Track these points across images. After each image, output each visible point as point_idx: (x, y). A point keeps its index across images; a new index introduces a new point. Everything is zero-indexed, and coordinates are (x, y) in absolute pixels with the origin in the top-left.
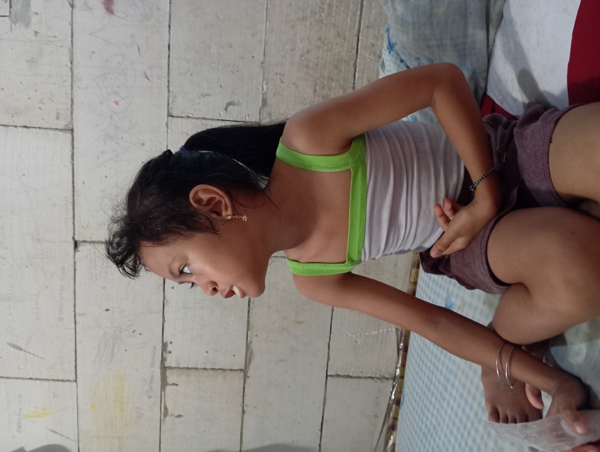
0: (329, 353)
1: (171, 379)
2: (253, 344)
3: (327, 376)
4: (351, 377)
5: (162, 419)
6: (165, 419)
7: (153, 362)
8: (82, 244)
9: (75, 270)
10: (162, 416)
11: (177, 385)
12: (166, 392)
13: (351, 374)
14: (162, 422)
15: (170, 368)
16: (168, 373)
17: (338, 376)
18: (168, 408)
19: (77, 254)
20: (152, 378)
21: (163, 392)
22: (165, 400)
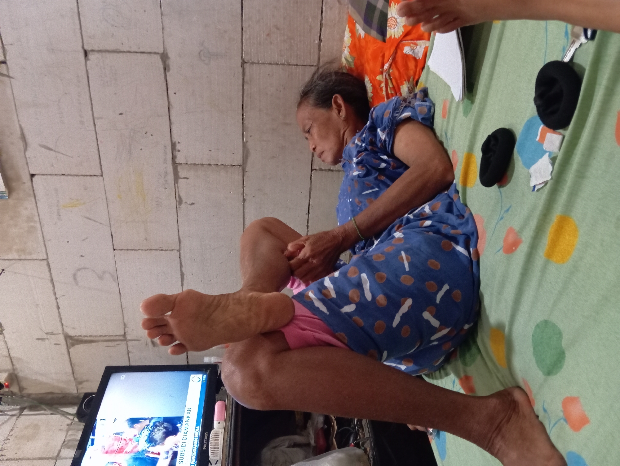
1: (182, 174)
2: (248, 143)
3: (312, 170)
4: (333, 170)
5: (178, 207)
6: (181, 207)
7: (165, 159)
8: (91, 53)
9: (88, 77)
10: (178, 204)
11: (187, 178)
12: (179, 184)
14: (178, 209)
15: (180, 164)
16: (179, 168)
17: (321, 170)
18: (182, 198)
19: (88, 62)
20: (166, 173)
21: (176, 184)
22: (179, 191)
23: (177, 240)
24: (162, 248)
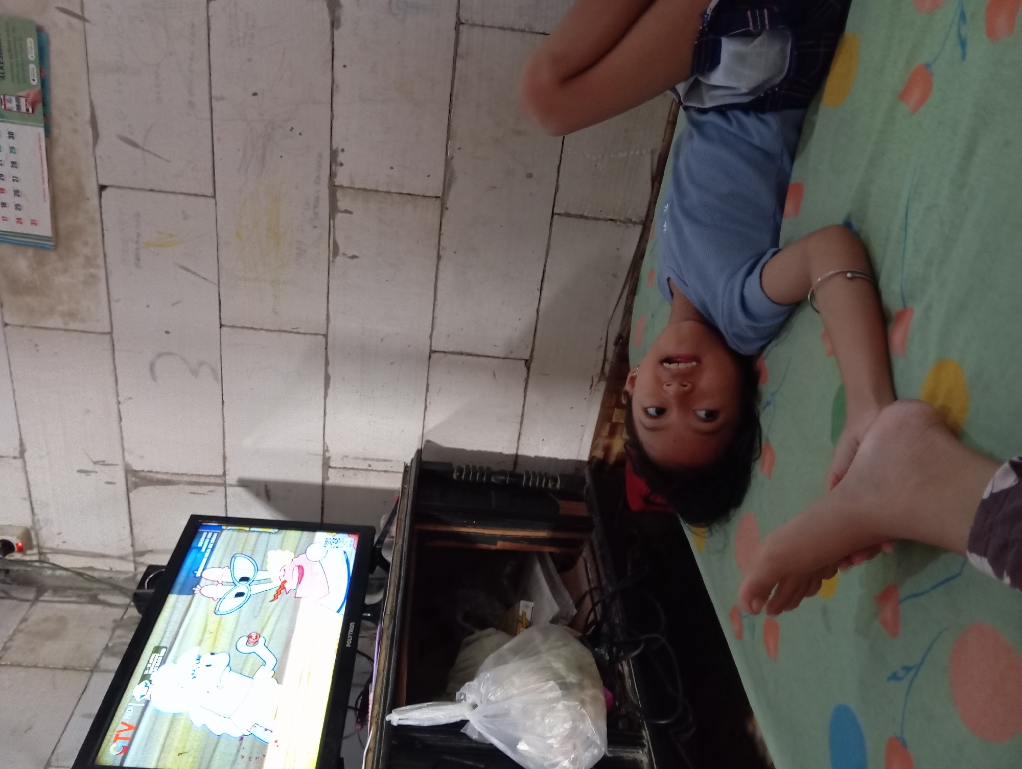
0: (557, 181)
1: (342, 204)
2: (454, 160)
3: (553, 214)
4: (586, 218)
5: (331, 259)
6: (336, 260)
7: (318, 177)
9: (209, 29)
10: (331, 255)
11: (351, 213)
12: (337, 222)
13: (586, 214)
14: (331, 264)
15: (341, 187)
16: (339, 194)
17: (568, 215)
18: (339, 245)
19: (212, 4)
20: (317, 199)
21: (332, 221)
22: (334, 233)
23: (325, 317)
24: (298, 330)
